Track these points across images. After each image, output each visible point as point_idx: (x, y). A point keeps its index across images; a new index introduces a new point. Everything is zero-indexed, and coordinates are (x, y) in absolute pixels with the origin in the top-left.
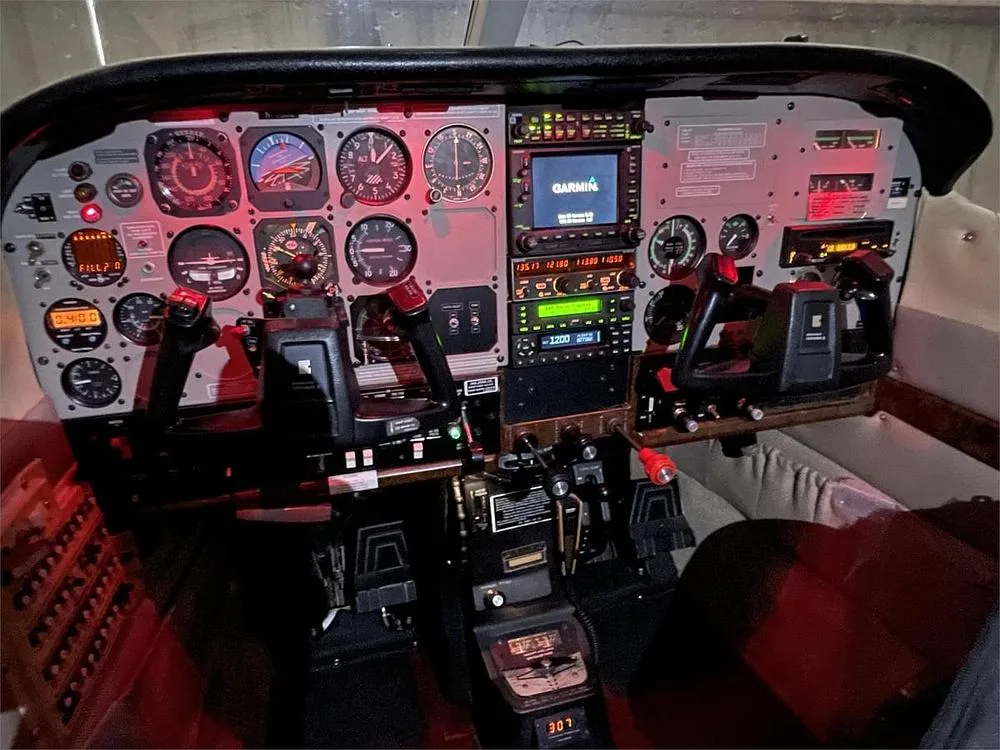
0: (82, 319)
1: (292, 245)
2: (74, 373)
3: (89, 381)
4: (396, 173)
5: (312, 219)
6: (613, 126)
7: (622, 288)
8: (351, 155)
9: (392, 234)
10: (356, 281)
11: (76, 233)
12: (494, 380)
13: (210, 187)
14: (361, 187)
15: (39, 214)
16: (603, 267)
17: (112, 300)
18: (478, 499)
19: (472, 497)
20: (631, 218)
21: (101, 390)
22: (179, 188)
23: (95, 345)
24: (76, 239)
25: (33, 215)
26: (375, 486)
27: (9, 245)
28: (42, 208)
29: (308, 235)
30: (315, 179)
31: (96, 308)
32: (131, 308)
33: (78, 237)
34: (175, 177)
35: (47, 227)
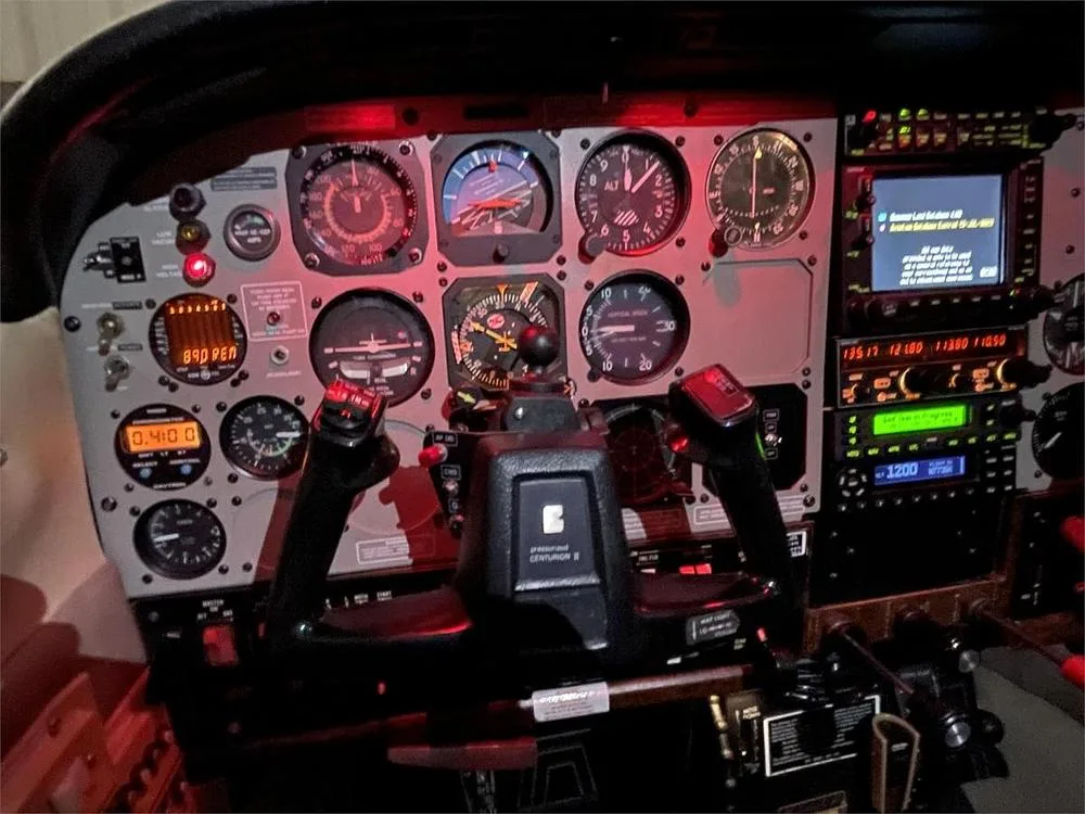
0: (173, 437)
1: (497, 321)
2: (154, 524)
3: (176, 536)
4: (659, 208)
5: (530, 278)
6: (1005, 128)
7: (1005, 387)
8: (593, 180)
9: (647, 305)
10: (593, 377)
11: (173, 301)
12: (800, 537)
13: (381, 229)
14: (605, 230)
15: (120, 270)
17: (220, 407)
18: (747, 723)
19: (738, 721)
20: (1025, 275)
21: (194, 551)
22: (333, 232)
23: (190, 479)
24: (172, 311)
25: (110, 272)
26: (606, 708)
27: (70, 319)
28: (126, 260)
29: (523, 304)
30: (538, 217)
31: (195, 420)
32: (249, 420)
33: (177, 309)
34: (328, 214)
35: (132, 291)
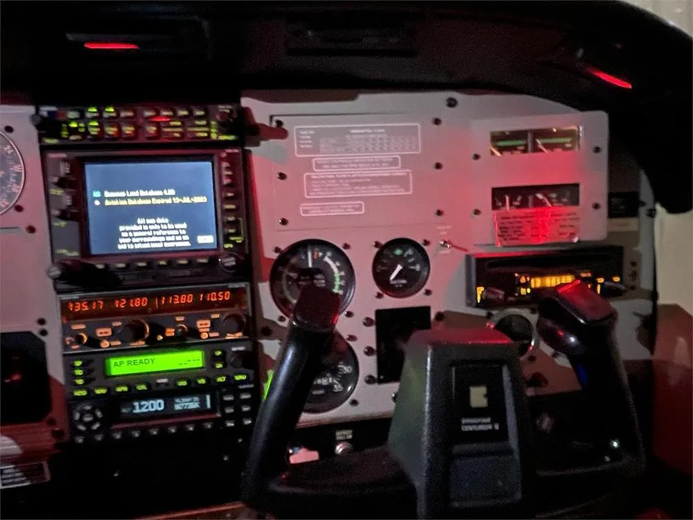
6: (191, 123)
16: (203, 307)
20: (234, 242)
